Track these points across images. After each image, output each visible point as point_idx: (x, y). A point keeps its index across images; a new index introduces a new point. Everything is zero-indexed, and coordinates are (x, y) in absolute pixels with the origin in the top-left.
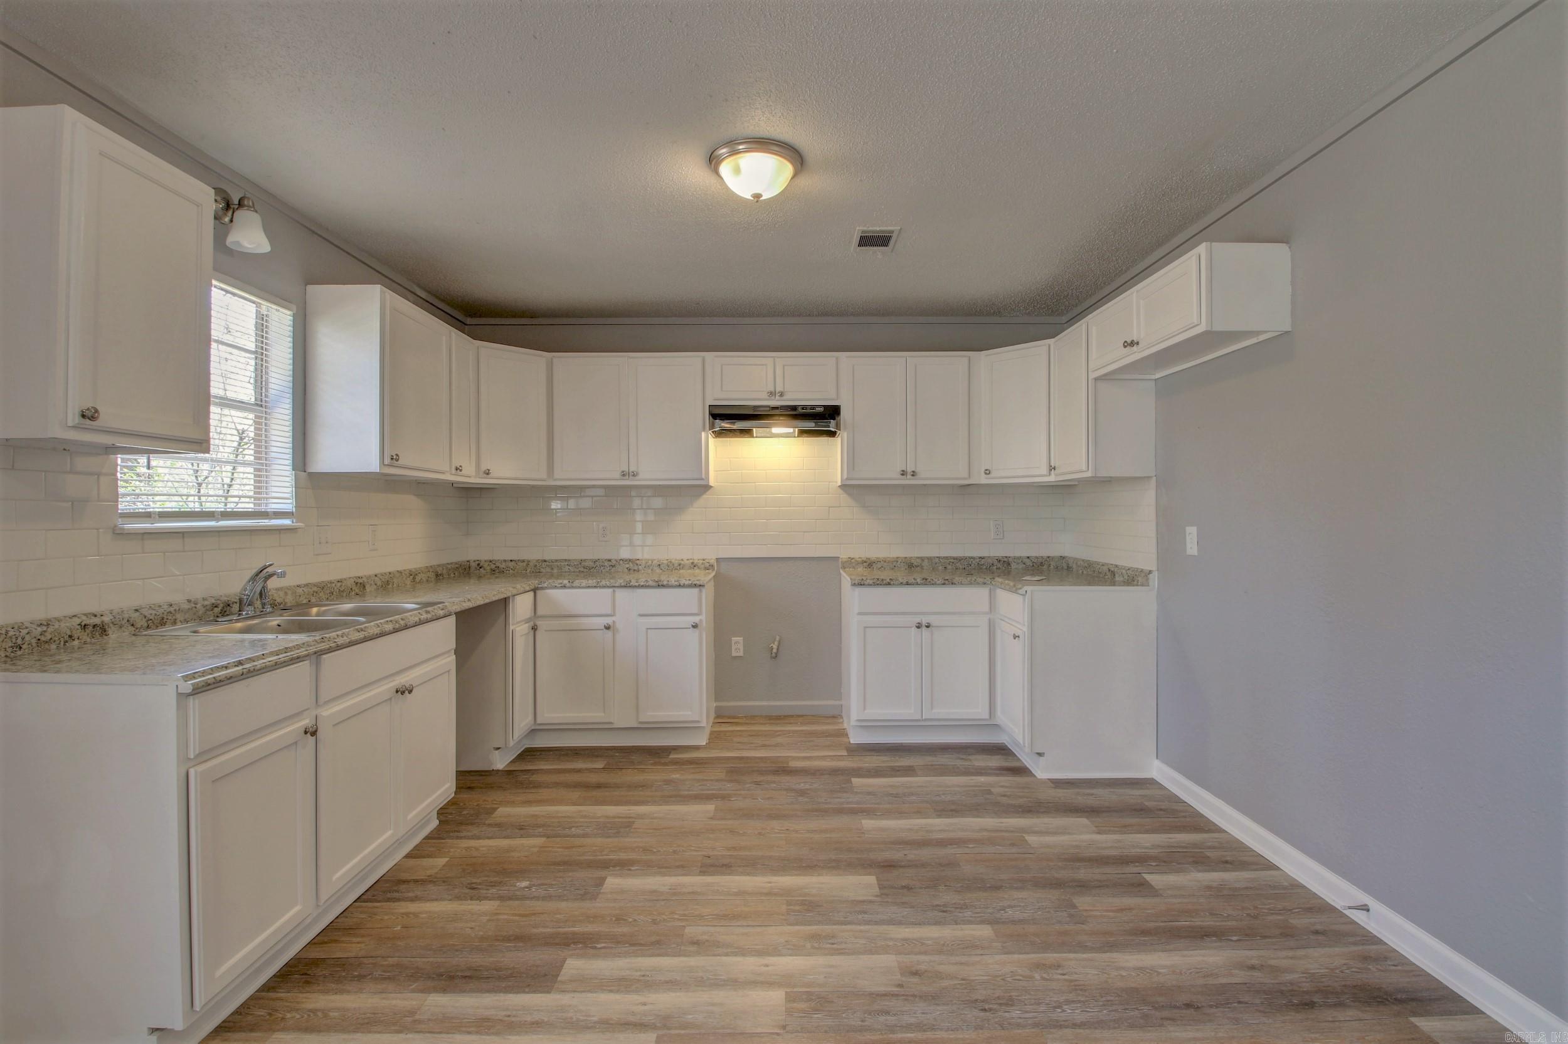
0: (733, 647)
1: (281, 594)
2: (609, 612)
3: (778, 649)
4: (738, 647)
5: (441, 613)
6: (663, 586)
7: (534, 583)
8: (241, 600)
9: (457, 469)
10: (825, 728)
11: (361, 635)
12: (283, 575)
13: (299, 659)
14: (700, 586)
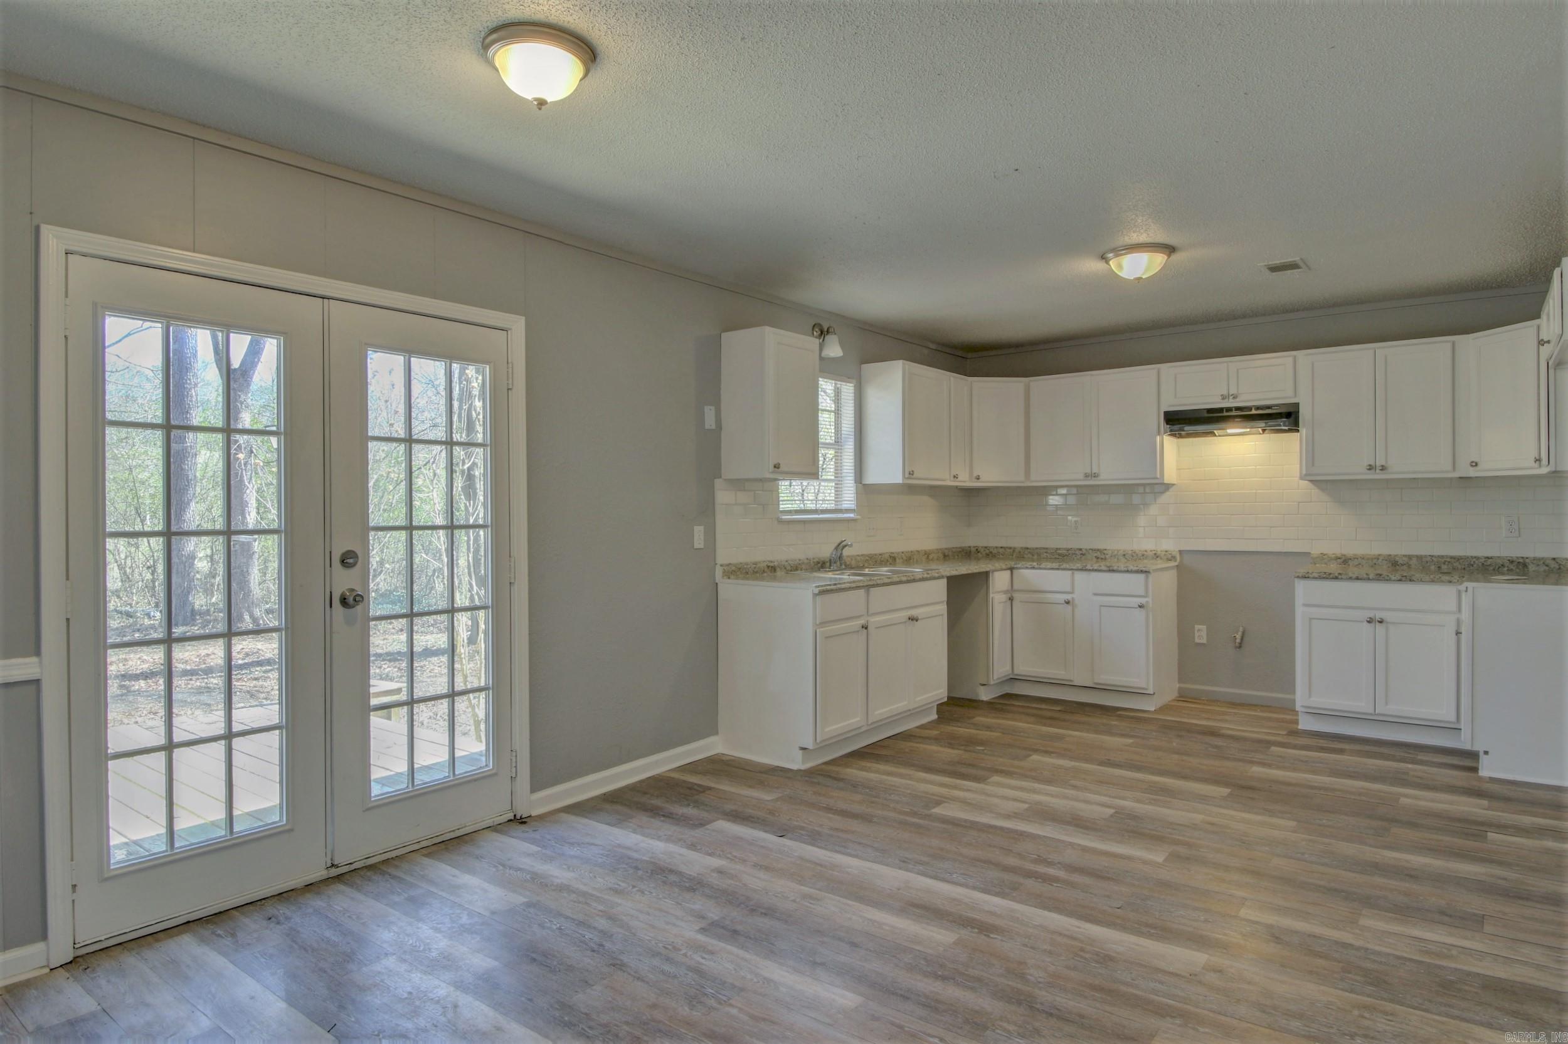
0: (1197, 634)
1: (849, 559)
2: (1068, 589)
3: (1242, 639)
4: (1201, 634)
5: (937, 575)
6: (1113, 571)
7: (1012, 564)
8: (830, 560)
9: (954, 477)
10: (1281, 716)
11: (889, 581)
12: (851, 546)
13: (858, 588)
14: (1146, 572)
